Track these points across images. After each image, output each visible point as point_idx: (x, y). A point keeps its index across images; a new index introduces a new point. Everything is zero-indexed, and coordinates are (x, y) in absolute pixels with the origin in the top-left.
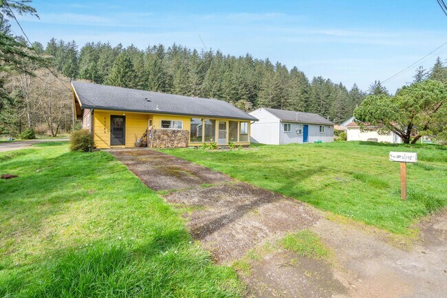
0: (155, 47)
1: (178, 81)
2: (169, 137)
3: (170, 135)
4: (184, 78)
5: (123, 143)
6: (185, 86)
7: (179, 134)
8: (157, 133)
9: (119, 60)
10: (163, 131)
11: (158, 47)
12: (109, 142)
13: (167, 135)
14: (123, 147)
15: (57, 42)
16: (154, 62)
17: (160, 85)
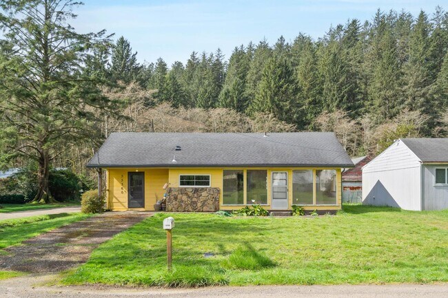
0: (339, 27)
1: (378, 85)
2: (189, 197)
3: (190, 194)
4: (389, 76)
5: (143, 206)
6: (391, 93)
7: (204, 194)
8: (173, 193)
9: (269, 67)
10: (181, 189)
11: (345, 26)
12: (126, 204)
13: (187, 194)
14: (142, 209)
15: (199, 56)
16: (331, 57)
17: (343, 96)
